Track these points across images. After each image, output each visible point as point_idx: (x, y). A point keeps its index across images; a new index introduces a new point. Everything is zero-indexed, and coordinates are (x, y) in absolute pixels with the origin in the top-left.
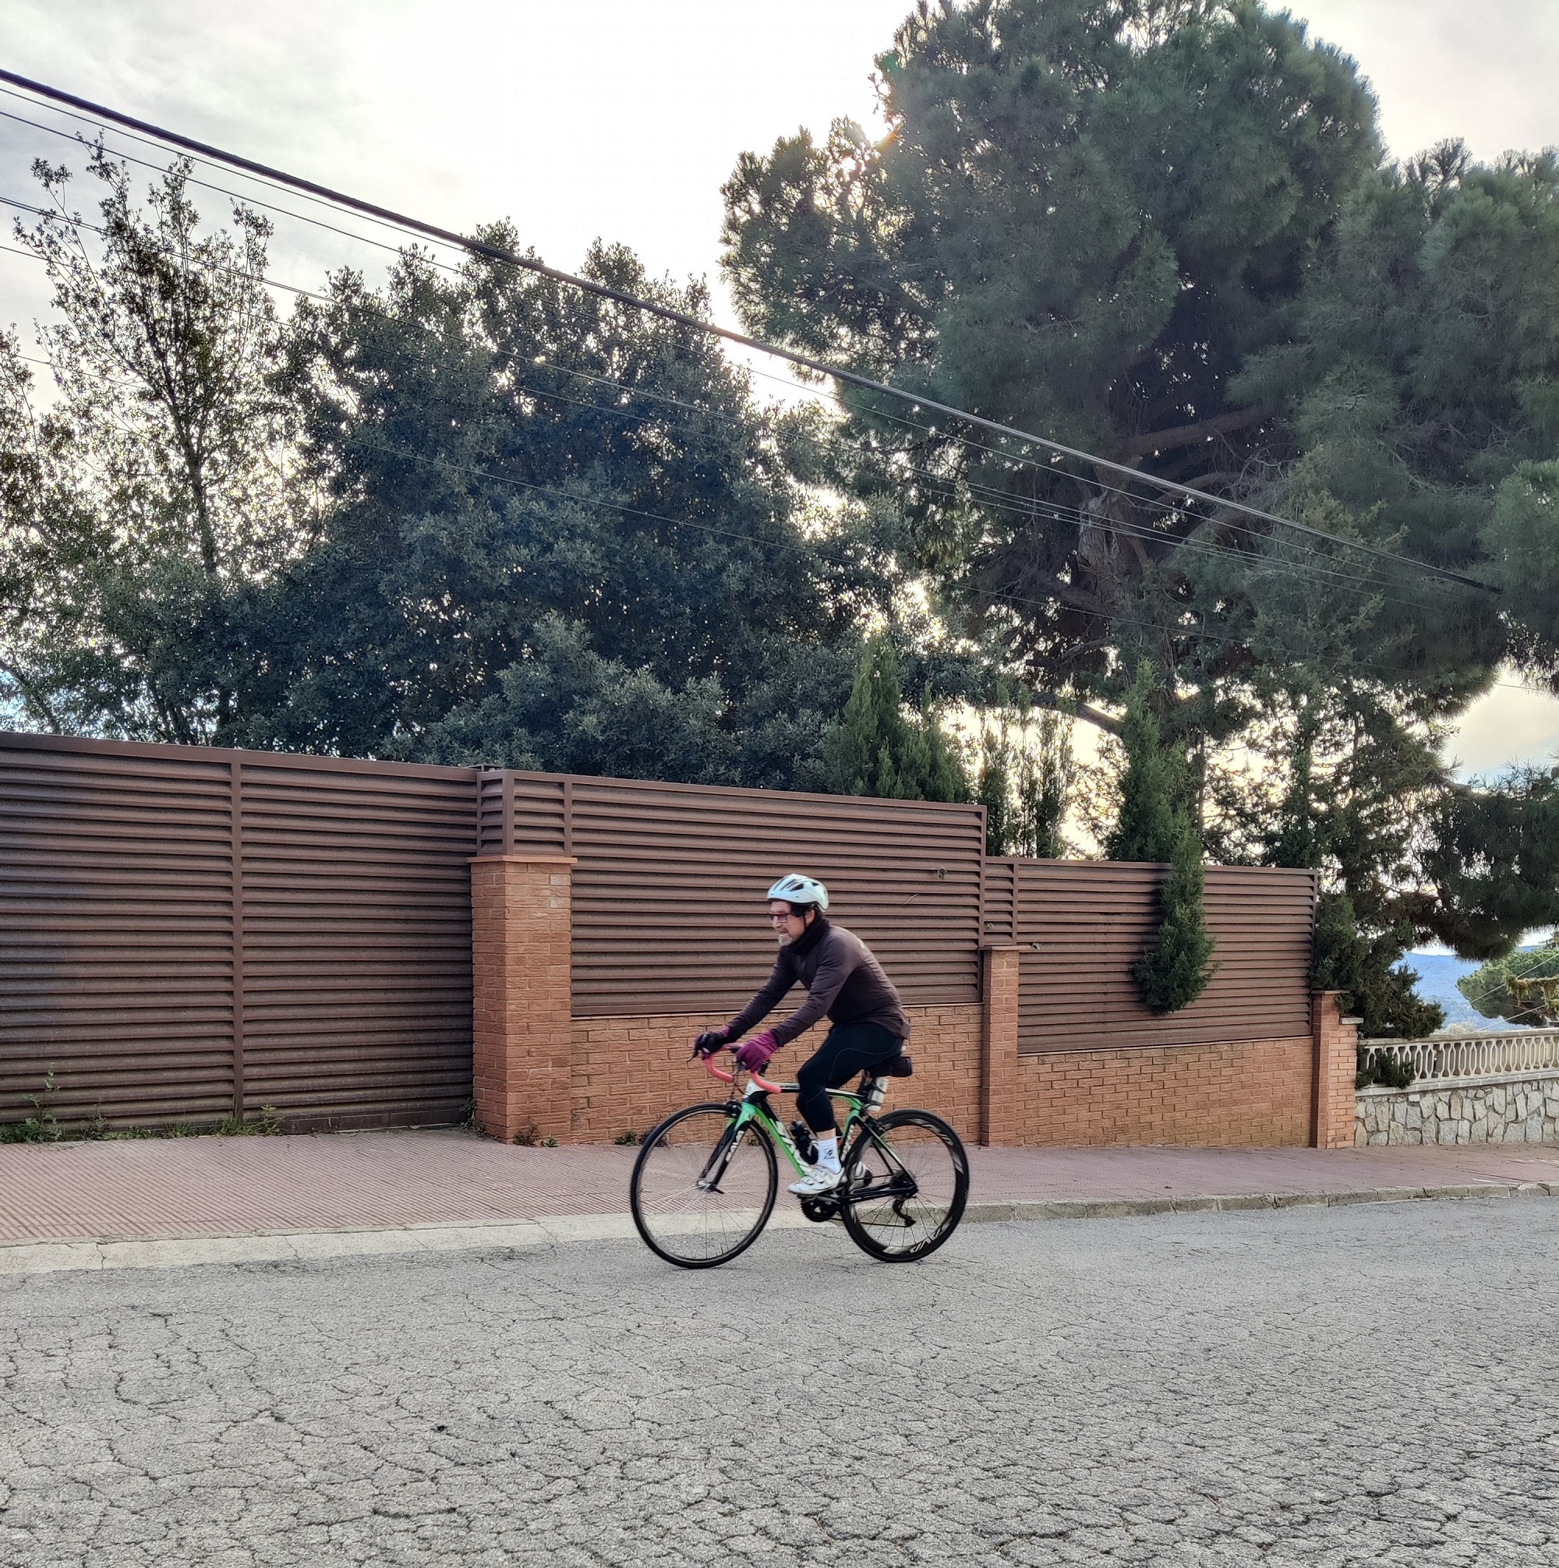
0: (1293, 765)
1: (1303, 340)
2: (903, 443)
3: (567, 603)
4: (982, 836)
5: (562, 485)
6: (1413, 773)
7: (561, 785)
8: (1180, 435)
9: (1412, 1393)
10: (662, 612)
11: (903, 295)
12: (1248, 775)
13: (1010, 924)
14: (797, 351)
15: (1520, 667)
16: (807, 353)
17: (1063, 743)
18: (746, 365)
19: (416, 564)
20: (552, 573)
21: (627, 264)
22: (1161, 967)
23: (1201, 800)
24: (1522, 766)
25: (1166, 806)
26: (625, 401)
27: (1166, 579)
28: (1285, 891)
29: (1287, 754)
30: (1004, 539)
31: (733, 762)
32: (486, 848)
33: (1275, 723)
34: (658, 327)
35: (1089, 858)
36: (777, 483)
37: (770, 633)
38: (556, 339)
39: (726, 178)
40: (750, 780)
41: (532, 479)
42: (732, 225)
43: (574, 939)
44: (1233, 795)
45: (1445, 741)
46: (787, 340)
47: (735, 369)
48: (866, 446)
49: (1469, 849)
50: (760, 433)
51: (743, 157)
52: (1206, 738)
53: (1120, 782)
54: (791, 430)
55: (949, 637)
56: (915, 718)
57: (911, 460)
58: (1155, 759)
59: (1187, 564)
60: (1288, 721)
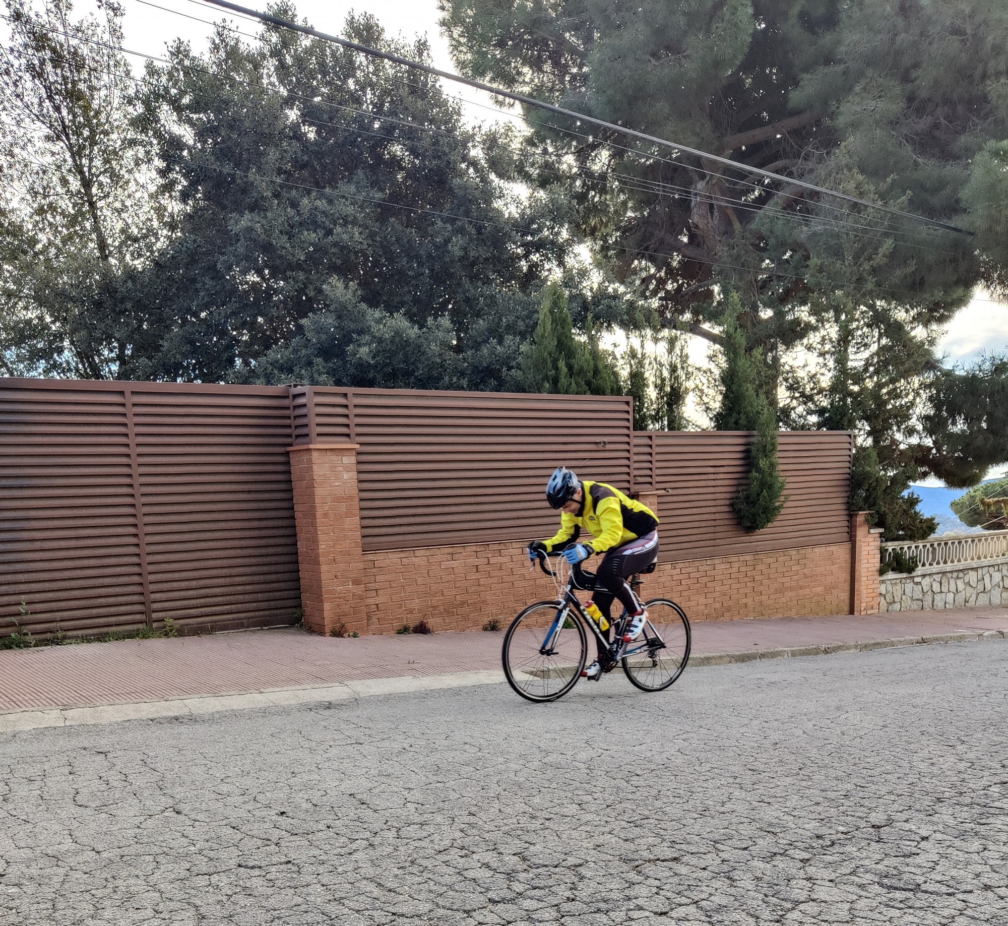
0: (836, 361)
1: (841, 62)
2: (570, 148)
3: (345, 270)
4: (631, 417)
5: (337, 188)
6: (915, 362)
7: (345, 395)
8: (758, 134)
9: (905, 764)
10: (410, 273)
11: (566, 42)
12: (807, 369)
13: (651, 476)
14: (495, 86)
15: (988, 287)
16: (501, 87)
17: (682, 353)
18: (458, 96)
19: (241, 248)
20: (333, 250)
21: (372, 27)
22: (750, 501)
23: (775, 387)
24: (988, 355)
25: (751, 393)
26: (377, 125)
27: (750, 236)
28: (832, 446)
29: (833, 354)
30: (642, 213)
31: (462, 374)
32: (299, 440)
33: (823, 332)
34: (397, 72)
35: (703, 430)
36: (484, 180)
37: (484, 284)
38: (328, 83)
40: (475, 386)
41: (317, 184)
43: (361, 500)
44: (798, 383)
45: (937, 340)
46: (488, 78)
47: (451, 100)
48: (545, 151)
49: (954, 412)
50: (470, 144)
52: (779, 345)
53: (722, 378)
54: (491, 142)
55: (604, 282)
56: (583, 339)
57: (576, 160)
58: (743, 361)
59: (763, 225)
60: (833, 331)
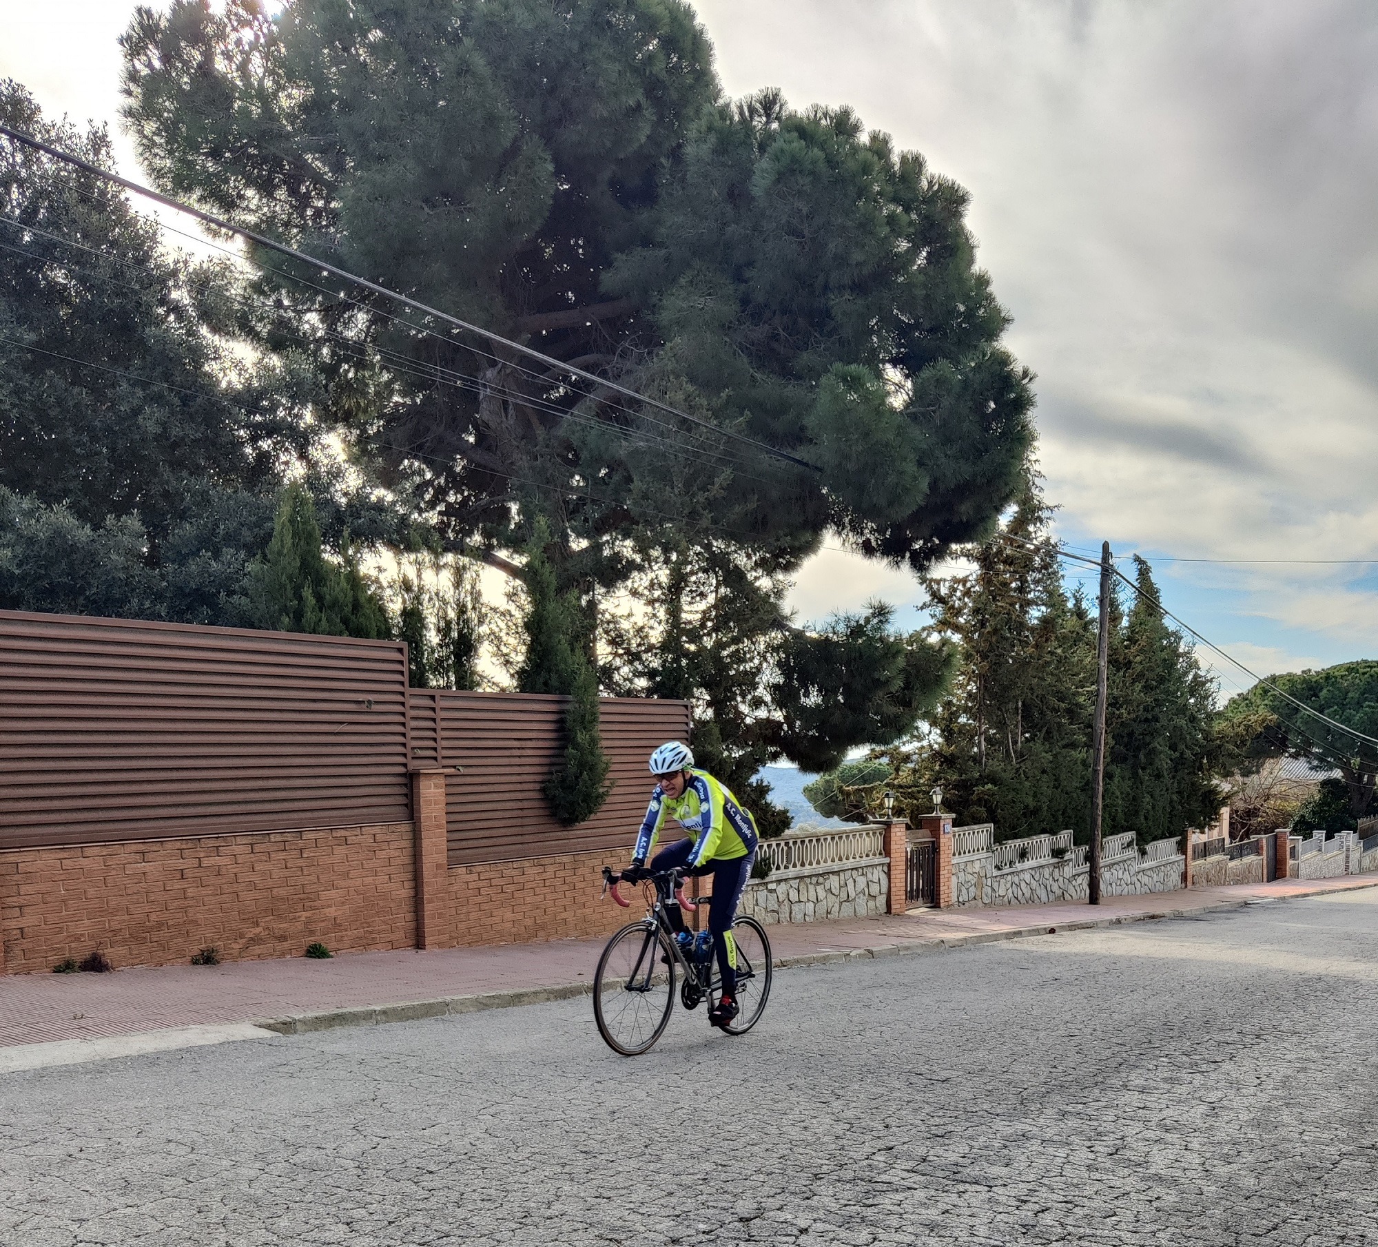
0: (667, 612)
1: (661, 245)
2: (314, 303)
4: (405, 669)
6: (761, 620)
8: (562, 318)
9: (773, 1131)
10: (78, 450)
11: (305, 165)
12: (632, 619)
13: (435, 749)
15: (840, 534)
16: (214, 212)
17: (473, 588)
18: (154, 218)
21: (21, 102)
22: (567, 785)
23: (595, 640)
24: (842, 615)
25: (564, 646)
26: (27, 239)
27: (556, 445)
28: (665, 720)
29: (663, 602)
30: (413, 400)
31: (159, 597)
33: (651, 575)
34: (59, 170)
35: (503, 690)
36: (190, 333)
37: (191, 474)
39: (124, 30)
40: (177, 615)
42: (133, 76)
44: (621, 636)
45: (785, 593)
46: (194, 197)
47: (141, 219)
48: (279, 304)
49: (805, 683)
50: (171, 283)
51: (139, 11)
52: (597, 586)
53: (525, 623)
54: (202, 283)
55: (364, 487)
56: (336, 560)
57: (322, 321)
58: (553, 604)
59: (573, 433)
60: (663, 574)
